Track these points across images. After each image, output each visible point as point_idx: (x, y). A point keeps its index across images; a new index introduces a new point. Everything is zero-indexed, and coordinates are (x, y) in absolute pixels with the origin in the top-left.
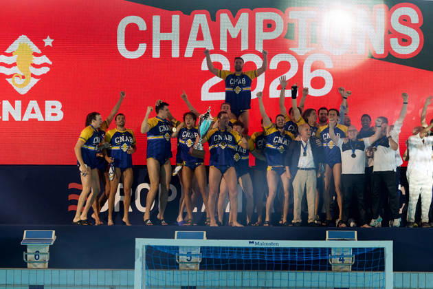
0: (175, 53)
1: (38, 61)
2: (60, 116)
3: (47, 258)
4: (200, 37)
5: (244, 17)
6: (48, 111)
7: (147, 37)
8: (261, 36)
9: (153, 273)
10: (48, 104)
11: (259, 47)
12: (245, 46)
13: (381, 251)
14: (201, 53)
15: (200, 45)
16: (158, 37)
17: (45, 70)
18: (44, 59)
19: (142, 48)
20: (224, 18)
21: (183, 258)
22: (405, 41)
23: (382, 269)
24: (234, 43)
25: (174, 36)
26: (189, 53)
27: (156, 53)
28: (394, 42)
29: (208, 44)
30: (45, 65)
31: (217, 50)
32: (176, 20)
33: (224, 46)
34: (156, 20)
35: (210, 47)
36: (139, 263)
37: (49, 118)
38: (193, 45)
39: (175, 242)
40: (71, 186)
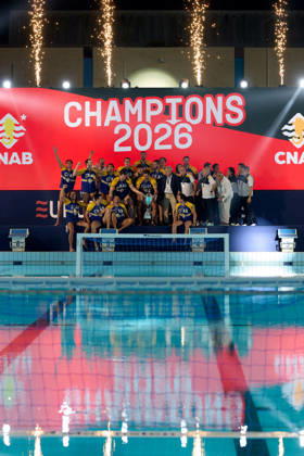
0: (99, 124)
1: (18, 129)
2: (31, 162)
3: (24, 245)
4: (113, 114)
5: (139, 102)
6: (24, 158)
7: (82, 114)
8: (150, 113)
9: (87, 253)
10: (24, 154)
11: (148, 120)
12: (140, 119)
13: (222, 240)
14: (114, 124)
15: (113, 118)
16: (89, 114)
17: (22, 134)
18: (21, 128)
19: (79, 121)
20: (128, 103)
21: (105, 245)
22: (235, 115)
23: (223, 250)
24: (133, 117)
25: (98, 114)
26: (107, 124)
27: (87, 124)
28: (228, 116)
29: (118, 118)
30: (22, 131)
31: (123, 122)
32: (99, 103)
33: (127, 119)
34: (87, 104)
35: (119, 120)
36: (79, 248)
37: (24, 163)
38: (109, 118)
39: (100, 235)
40: (38, 202)
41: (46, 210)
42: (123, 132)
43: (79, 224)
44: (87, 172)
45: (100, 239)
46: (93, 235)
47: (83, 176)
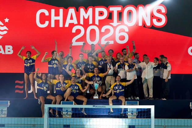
0: (61, 25)
1: (2, 28)
2: (12, 52)
3: (6, 113)
4: (72, 18)
5: (90, 10)
6: (7, 50)
7: (49, 18)
8: (98, 18)
9: (52, 119)
10: (7, 47)
11: (97, 23)
12: (91, 22)
13: (149, 110)
14: (71, 25)
15: (71, 22)
16: (53, 18)
17: (5, 32)
18: (5, 28)
19: (47, 23)
20: (82, 10)
21: (64, 113)
22: (159, 20)
23: (150, 117)
24: (86, 21)
25: (60, 18)
26: (67, 25)
27: (53, 25)
28: (155, 21)
29: (75, 21)
30: (5, 30)
31: (79, 24)
32: (61, 11)
33: (82, 22)
34: (53, 11)
36: (46, 115)
37: (7, 53)
38: (69, 21)
39: (61, 106)
40: (17, 82)
41: (22, 87)
42: (78, 31)
43: (48, 98)
44: (52, 60)
45: (62, 108)
46: (57, 106)
47: (50, 63)
